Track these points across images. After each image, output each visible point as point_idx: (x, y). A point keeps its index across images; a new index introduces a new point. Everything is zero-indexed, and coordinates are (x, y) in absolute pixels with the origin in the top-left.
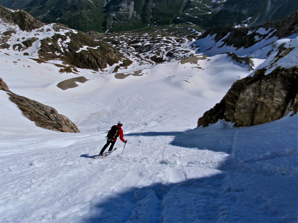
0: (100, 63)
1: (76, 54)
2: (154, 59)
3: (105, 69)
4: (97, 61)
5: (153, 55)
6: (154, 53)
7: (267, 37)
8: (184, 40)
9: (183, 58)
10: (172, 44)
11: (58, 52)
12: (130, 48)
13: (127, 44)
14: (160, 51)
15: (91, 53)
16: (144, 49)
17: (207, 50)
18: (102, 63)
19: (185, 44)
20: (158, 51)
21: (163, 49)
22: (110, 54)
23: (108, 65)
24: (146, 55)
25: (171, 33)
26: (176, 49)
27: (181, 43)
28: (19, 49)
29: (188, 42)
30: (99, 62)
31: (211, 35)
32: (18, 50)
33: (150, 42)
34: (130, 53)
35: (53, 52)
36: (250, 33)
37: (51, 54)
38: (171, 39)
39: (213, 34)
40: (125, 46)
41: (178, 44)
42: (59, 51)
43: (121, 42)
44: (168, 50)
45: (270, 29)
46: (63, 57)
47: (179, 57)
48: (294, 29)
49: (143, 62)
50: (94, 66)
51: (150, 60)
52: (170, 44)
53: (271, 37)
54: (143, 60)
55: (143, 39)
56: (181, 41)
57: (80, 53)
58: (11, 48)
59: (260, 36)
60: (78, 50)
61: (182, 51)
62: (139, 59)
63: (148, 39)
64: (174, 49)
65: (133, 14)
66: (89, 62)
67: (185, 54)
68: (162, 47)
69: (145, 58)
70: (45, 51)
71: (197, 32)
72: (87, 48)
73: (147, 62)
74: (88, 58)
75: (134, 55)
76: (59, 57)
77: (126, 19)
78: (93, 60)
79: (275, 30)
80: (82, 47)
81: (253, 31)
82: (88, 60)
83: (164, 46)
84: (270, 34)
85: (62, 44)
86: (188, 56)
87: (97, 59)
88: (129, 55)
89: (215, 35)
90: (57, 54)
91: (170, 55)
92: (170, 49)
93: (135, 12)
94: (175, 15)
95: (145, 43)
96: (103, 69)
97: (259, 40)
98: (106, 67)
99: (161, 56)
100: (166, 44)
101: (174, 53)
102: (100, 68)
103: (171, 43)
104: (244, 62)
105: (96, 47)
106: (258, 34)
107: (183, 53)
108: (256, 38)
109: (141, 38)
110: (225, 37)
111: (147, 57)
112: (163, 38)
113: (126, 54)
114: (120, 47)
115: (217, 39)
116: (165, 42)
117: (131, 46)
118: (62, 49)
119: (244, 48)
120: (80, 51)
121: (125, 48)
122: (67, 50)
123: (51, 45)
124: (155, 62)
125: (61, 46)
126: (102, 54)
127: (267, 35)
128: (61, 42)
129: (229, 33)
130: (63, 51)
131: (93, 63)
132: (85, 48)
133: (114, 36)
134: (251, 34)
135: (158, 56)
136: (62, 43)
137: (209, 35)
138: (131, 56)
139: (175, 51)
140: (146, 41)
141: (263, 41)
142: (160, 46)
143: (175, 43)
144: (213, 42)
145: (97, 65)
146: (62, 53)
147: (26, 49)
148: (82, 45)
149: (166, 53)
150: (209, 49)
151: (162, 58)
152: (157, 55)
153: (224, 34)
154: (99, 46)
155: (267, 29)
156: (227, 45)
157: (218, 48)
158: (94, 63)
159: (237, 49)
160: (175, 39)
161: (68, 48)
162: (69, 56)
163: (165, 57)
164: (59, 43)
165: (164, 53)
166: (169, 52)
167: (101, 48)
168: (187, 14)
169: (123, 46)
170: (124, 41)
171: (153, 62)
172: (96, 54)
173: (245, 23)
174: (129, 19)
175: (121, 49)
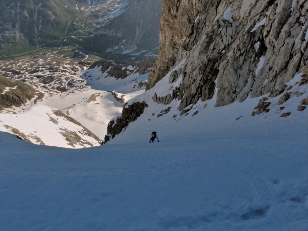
1: (2, 96)
2: (58, 88)
3: (26, 104)
4: (19, 99)
5: (58, 86)
6: (57, 84)
7: (134, 72)
8: (77, 68)
9: (82, 87)
10: (69, 72)
12: (33, 78)
13: (28, 73)
14: (62, 82)
15: (13, 93)
16: (48, 80)
17: (97, 79)
18: (23, 99)
19: (79, 73)
20: (60, 81)
21: (63, 78)
22: (27, 91)
23: (27, 100)
24: (51, 86)
25: (62, 56)
26: (74, 79)
27: (75, 71)
29: (81, 70)
30: (21, 99)
31: (98, 66)
33: (49, 72)
34: (38, 85)
36: (123, 68)
38: (66, 68)
39: (99, 66)
40: (27, 76)
41: (73, 72)
43: (22, 72)
44: (68, 80)
45: (135, 67)
47: (78, 86)
48: (146, 70)
49: (52, 93)
50: (18, 102)
51: (56, 90)
52: (67, 74)
53: (136, 72)
54: (51, 91)
55: (42, 68)
56: (75, 69)
57: (6, 94)
59: (130, 71)
60: (3, 92)
61: (79, 81)
62: (47, 90)
63: (47, 68)
64: (72, 79)
65: (20, 36)
66: (14, 100)
67: (82, 84)
68: (62, 78)
69: (52, 89)
71: (84, 54)
72: (9, 89)
73: (55, 93)
74: (13, 97)
75: (42, 86)
77: (14, 41)
78: (17, 98)
79: (138, 68)
80: (5, 89)
81: (126, 67)
82: (13, 98)
83: (64, 76)
84: (135, 70)
86: (84, 86)
87: (19, 97)
88: (37, 86)
89: (101, 67)
91: (70, 84)
92: (69, 79)
93: (22, 34)
94: (62, 38)
95: (45, 73)
97: (129, 74)
98: (26, 102)
99: (63, 86)
100: (64, 73)
101: (73, 83)
102: (23, 103)
103: (67, 72)
104: (120, 101)
105: (15, 87)
106: (128, 69)
107: (80, 83)
108: (128, 72)
109: (40, 67)
110: (108, 70)
111: (53, 88)
112: (60, 68)
113: (34, 86)
114: (24, 78)
115: (103, 71)
116: (63, 71)
117: (34, 76)
119: (121, 79)
120: (4, 93)
121: (29, 79)
124: (60, 91)
126: (21, 92)
127: (133, 71)
129: (110, 67)
131: (17, 101)
132: (7, 89)
133: (11, 64)
134: (124, 70)
135: (62, 87)
137: (96, 67)
138: (39, 87)
139: (74, 81)
140: (45, 70)
141: (132, 74)
142: (61, 76)
143: (71, 72)
144: (101, 72)
145: (20, 102)
148: (4, 87)
149: (67, 83)
150: (98, 79)
151: (65, 88)
152: (61, 85)
153: (108, 68)
154: (17, 86)
155: (133, 67)
156: (110, 76)
157: (105, 78)
158: (18, 101)
159: (117, 80)
160: (70, 68)
163: (67, 87)
165: (65, 83)
166: (69, 82)
167: (19, 87)
168: (72, 37)
169: (25, 76)
170: (24, 71)
171: (59, 92)
172: (17, 93)
173: (121, 45)
174: (17, 41)
175: (27, 80)
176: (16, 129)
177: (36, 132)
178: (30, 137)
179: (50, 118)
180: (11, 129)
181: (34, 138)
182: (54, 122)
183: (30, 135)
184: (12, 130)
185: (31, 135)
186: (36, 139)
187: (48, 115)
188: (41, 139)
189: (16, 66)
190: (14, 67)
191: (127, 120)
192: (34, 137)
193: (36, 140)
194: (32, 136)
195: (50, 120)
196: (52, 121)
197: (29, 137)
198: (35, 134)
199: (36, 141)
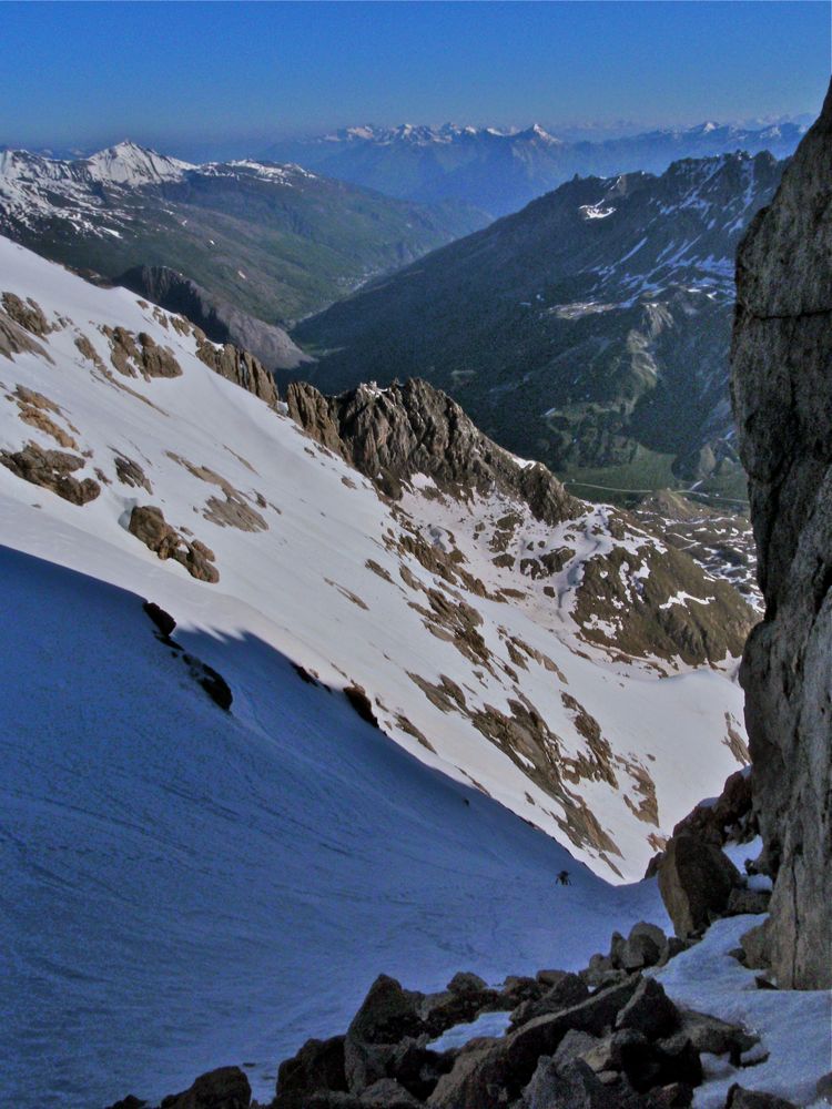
0: (712, 645)
1: (658, 614)
3: (719, 664)
4: (704, 640)
11: (618, 600)
15: (693, 615)
18: (716, 645)
22: (737, 624)
23: (728, 653)
28: (533, 573)
30: (709, 643)
32: (530, 576)
35: (608, 599)
37: (602, 602)
42: (621, 598)
43: (751, 558)
46: (628, 615)
57: (670, 611)
58: (516, 567)
60: (665, 601)
66: (685, 640)
70: (592, 591)
72: (686, 600)
74: (686, 627)
76: (619, 612)
78: (698, 637)
80: (675, 595)
82: (685, 632)
85: (628, 579)
87: (704, 635)
90: (616, 603)
96: (716, 664)
98: (723, 657)
102: (709, 659)
105: (707, 598)
114: (750, 581)
118: (628, 592)
120: (668, 605)
122: (640, 598)
123: (606, 579)
125: (625, 583)
126: (719, 621)
128: (628, 574)
130: (629, 598)
131: (694, 643)
132: (681, 597)
133: (729, 526)
136: (631, 578)
145: (704, 651)
146: (627, 604)
147: (547, 575)
148: (675, 589)
154: (713, 598)
158: (696, 645)
161: (644, 592)
162: (642, 614)
164: (622, 576)
167: (718, 604)
172: (706, 618)
175: (754, 591)
176: (593, 721)
177: (652, 758)
178: (623, 766)
179: (731, 732)
180: (577, 713)
181: (634, 775)
182: (735, 754)
183: (628, 759)
184: (578, 718)
185: (631, 762)
186: (638, 779)
187: (728, 724)
188: (656, 790)
189: (739, 536)
190: (733, 538)
191: (728, 829)
192: (637, 773)
193: (638, 784)
194: (632, 766)
195: (726, 743)
196: (732, 748)
197: (617, 764)
198: (647, 762)
199: (634, 787)
